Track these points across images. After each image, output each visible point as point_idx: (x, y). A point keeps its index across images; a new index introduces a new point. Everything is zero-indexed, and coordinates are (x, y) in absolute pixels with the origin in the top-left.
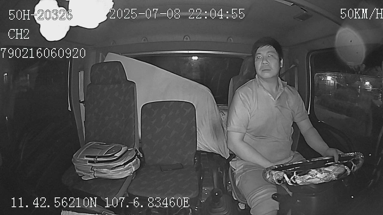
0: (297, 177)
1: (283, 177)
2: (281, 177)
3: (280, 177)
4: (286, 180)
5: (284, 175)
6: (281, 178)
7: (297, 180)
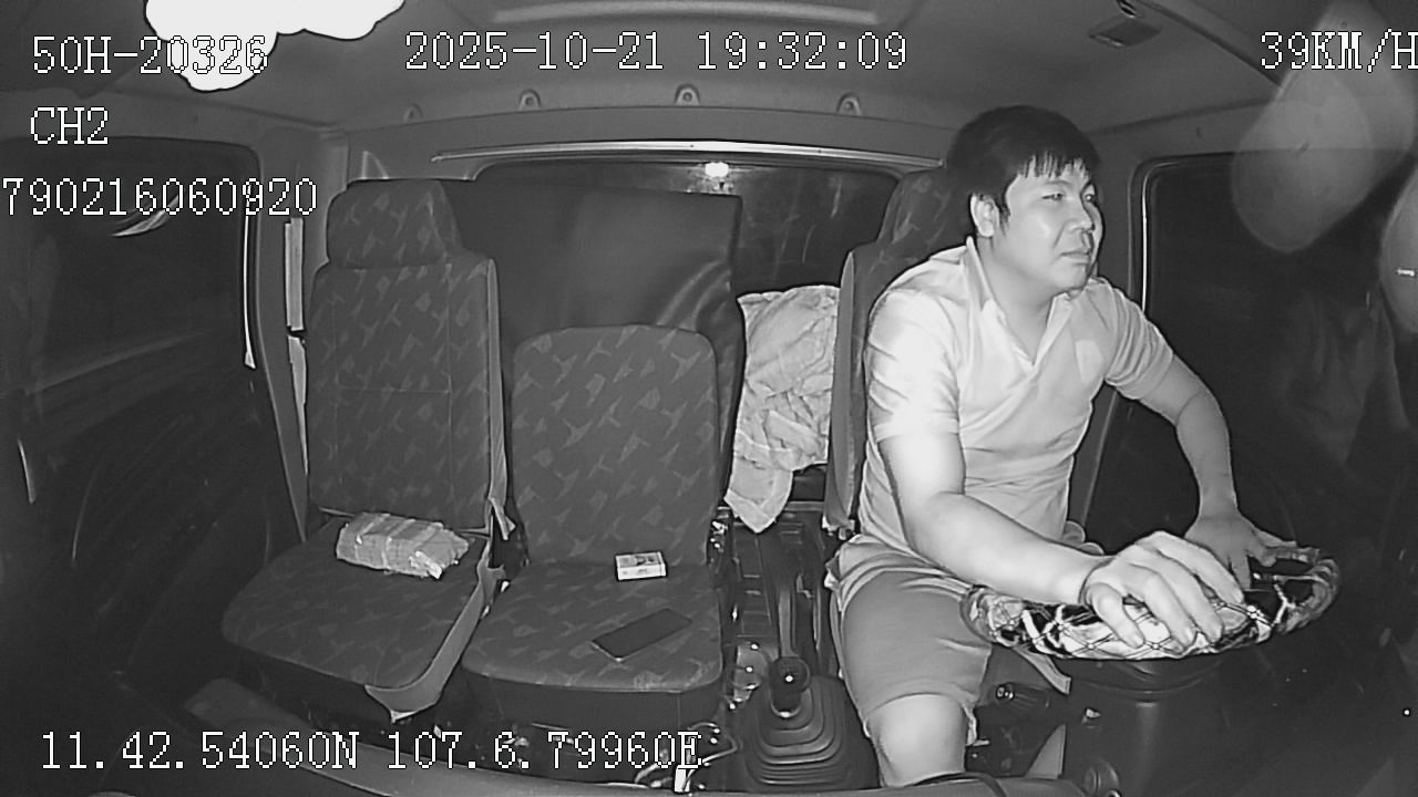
0: (1065, 629)
1: (1018, 624)
2: (1014, 619)
3: (1009, 621)
4: (1027, 635)
5: (1021, 614)
6: (1012, 622)
7: (1063, 639)
